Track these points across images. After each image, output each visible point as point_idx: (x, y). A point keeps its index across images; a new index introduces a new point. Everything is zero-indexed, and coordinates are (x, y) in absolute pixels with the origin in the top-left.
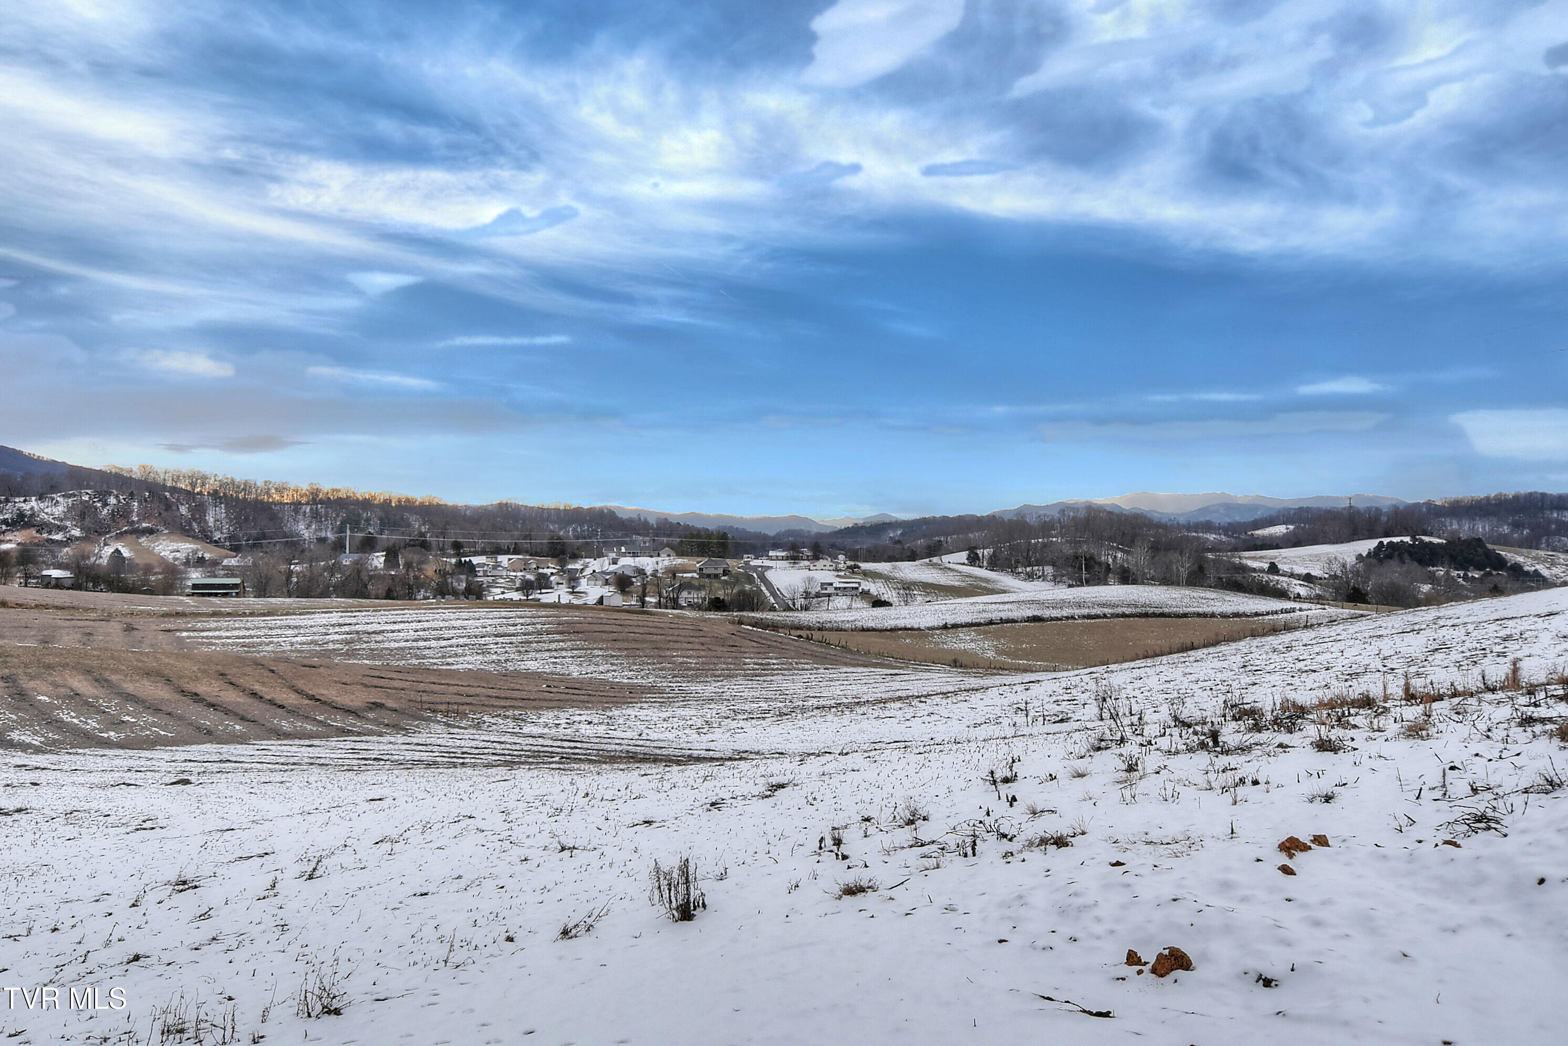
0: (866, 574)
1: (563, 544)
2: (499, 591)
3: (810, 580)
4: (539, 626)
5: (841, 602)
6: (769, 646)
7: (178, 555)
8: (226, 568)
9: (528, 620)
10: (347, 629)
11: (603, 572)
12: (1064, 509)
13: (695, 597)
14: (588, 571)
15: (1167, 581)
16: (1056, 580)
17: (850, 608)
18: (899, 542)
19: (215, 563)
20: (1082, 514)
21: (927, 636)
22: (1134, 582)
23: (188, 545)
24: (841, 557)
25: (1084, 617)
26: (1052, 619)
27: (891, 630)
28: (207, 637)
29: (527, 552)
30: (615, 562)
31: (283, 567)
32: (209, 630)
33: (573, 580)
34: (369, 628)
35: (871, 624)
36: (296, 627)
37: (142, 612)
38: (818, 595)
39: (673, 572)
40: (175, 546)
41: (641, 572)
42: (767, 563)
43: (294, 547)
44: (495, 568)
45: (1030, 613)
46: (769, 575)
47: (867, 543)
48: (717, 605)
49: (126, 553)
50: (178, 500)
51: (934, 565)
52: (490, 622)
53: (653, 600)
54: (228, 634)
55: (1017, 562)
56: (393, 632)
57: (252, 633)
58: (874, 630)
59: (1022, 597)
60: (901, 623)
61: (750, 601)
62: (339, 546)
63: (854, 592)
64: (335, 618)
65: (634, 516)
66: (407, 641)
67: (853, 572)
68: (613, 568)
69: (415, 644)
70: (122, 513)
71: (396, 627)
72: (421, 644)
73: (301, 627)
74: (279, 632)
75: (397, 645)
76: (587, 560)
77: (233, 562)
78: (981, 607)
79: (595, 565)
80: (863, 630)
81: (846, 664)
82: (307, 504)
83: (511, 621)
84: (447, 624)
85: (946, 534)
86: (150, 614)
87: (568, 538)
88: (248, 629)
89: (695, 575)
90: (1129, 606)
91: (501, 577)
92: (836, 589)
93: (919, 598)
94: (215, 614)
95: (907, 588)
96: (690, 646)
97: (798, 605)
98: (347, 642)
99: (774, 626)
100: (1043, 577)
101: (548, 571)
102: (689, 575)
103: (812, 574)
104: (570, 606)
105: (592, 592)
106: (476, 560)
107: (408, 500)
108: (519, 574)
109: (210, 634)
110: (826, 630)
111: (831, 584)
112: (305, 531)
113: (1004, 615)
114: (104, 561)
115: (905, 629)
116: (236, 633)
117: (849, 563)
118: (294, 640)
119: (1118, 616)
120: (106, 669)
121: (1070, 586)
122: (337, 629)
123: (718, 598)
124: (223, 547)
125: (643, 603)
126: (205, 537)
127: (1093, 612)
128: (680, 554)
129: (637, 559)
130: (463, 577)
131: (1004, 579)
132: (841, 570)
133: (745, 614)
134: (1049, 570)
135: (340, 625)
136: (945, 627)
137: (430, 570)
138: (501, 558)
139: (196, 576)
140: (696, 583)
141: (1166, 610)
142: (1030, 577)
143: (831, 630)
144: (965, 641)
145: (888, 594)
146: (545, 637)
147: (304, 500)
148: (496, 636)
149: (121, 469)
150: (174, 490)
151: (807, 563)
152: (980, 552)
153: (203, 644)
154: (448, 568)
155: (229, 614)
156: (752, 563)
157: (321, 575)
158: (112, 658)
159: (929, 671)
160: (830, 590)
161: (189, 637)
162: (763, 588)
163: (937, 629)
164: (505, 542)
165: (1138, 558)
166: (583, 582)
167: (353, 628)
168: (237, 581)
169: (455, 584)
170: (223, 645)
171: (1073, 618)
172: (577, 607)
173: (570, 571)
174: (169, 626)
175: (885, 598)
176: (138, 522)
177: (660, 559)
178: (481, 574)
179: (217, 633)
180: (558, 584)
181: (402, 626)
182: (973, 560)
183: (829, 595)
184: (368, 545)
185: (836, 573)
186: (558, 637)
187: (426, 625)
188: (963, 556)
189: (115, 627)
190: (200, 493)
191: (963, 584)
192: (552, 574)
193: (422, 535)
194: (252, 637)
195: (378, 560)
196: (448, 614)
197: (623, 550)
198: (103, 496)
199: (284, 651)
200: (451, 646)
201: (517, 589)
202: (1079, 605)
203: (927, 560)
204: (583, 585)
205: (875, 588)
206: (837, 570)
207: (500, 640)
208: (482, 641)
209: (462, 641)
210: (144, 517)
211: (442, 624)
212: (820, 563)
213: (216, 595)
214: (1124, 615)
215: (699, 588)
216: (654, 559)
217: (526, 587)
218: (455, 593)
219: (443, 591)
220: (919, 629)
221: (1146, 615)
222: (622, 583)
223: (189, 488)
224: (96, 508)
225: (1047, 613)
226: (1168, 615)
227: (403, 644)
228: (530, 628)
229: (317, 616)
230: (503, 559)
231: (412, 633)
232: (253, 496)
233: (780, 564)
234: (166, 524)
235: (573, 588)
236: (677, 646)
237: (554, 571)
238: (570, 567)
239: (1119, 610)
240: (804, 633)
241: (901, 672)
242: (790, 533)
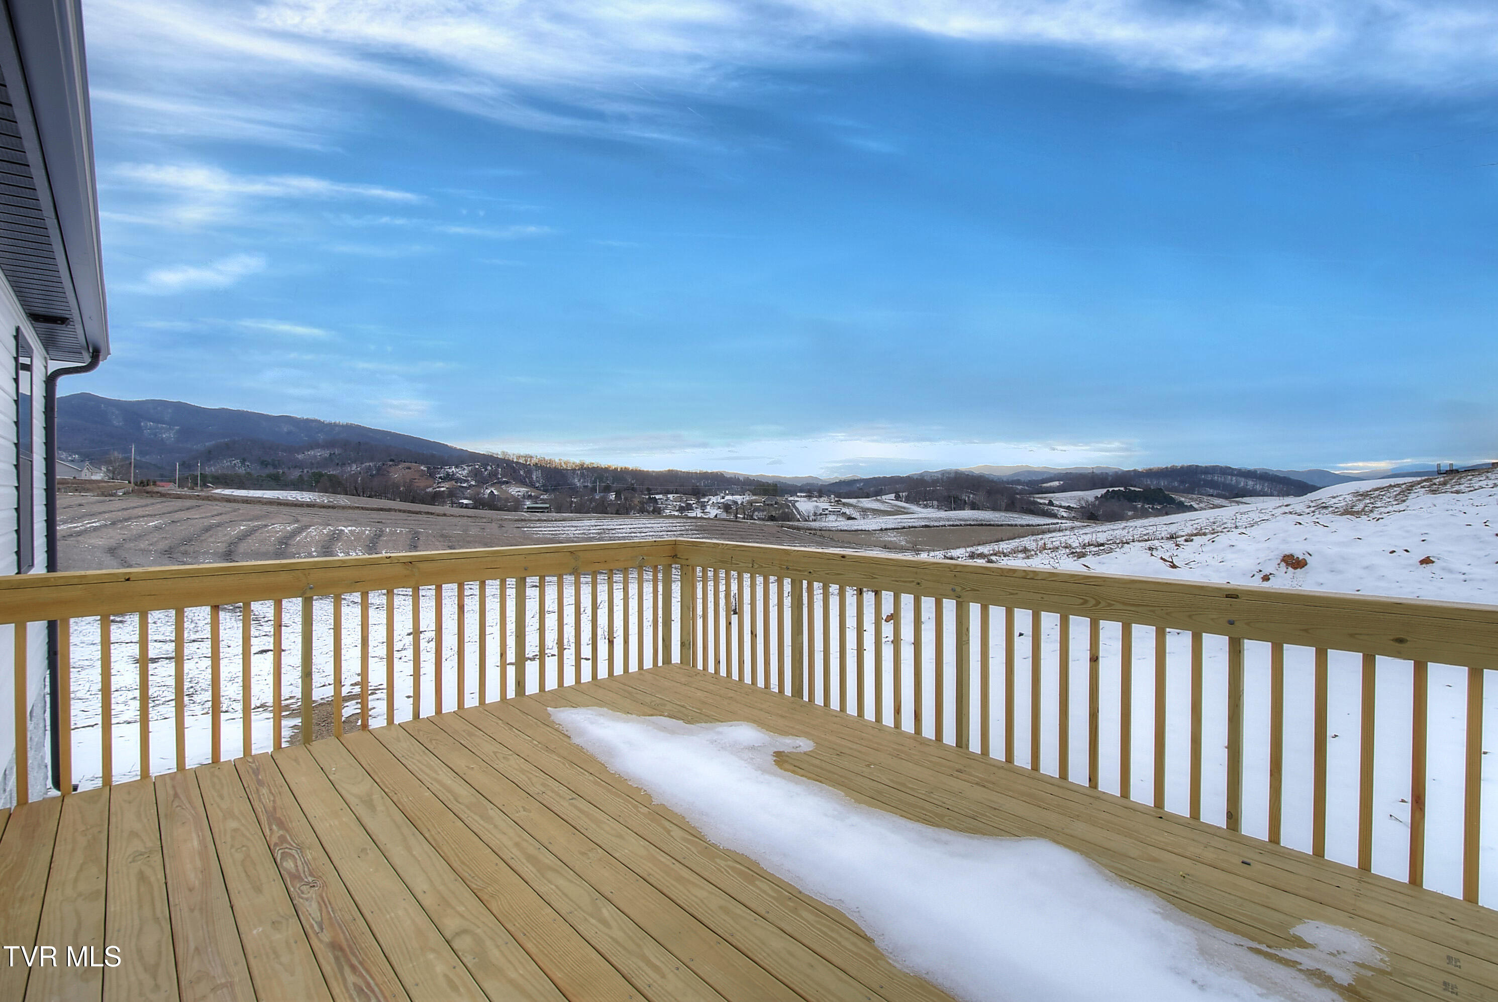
0: (844, 504)
1: (698, 489)
2: (668, 511)
3: (817, 507)
4: (687, 527)
5: (832, 518)
6: (796, 538)
7: (520, 493)
8: (542, 499)
9: (682, 524)
10: (599, 527)
11: (718, 503)
12: (943, 473)
13: (761, 515)
14: (711, 502)
15: (994, 508)
16: (939, 508)
17: (836, 520)
18: (861, 489)
19: (537, 497)
20: (952, 475)
21: (872, 534)
22: (978, 509)
23: (524, 489)
24: (832, 496)
25: (950, 526)
26: (934, 526)
27: (855, 531)
28: (536, 531)
29: (681, 493)
30: (723, 498)
31: (568, 500)
32: (536, 527)
33: (703, 506)
34: (609, 527)
35: (846, 528)
36: (576, 527)
37: (506, 519)
38: (821, 514)
39: (751, 503)
40: (518, 489)
41: (735, 503)
42: (796, 499)
43: (573, 491)
44: (666, 500)
45: (923, 524)
46: (797, 504)
47: (844, 490)
48: (772, 518)
49: (496, 493)
50: (519, 468)
51: (878, 500)
52: (664, 525)
53: (741, 516)
54: (545, 529)
55: (920, 499)
56: (620, 529)
57: (556, 529)
58: (846, 531)
59: (920, 516)
60: (860, 528)
61: (787, 517)
62: (594, 489)
63: (838, 513)
64: (593, 522)
65: (733, 476)
66: (626, 533)
67: (838, 504)
68: (722, 501)
69: (630, 535)
70: (493, 474)
71: (621, 527)
72: (633, 535)
73: (578, 526)
74: (568, 528)
75: (621, 535)
76: (710, 497)
77: (545, 497)
78: (899, 520)
79: (714, 499)
80: (841, 531)
81: (832, 547)
82: (579, 470)
83: (674, 525)
84: (644, 526)
85: (885, 486)
86: (510, 520)
87: (701, 486)
88: (554, 527)
89: (762, 504)
90: (973, 520)
91: (669, 505)
92: (830, 511)
93: (870, 516)
94: (538, 520)
95: (865, 511)
96: (758, 537)
97: (811, 519)
98: (599, 534)
99: (798, 529)
100: (933, 507)
101: (692, 502)
102: (759, 504)
103: (818, 504)
104: (701, 518)
105: (713, 512)
106: (657, 497)
107: (625, 468)
108: (678, 503)
109: (537, 529)
110: (823, 530)
111: (827, 509)
112: (578, 483)
113: (910, 525)
114: (486, 496)
115: (862, 530)
116: (549, 529)
117: (836, 499)
118: (575, 532)
119: (967, 525)
120: (493, 543)
121: (946, 511)
122: (594, 528)
123: (772, 515)
124: (540, 490)
125: (737, 517)
126: (532, 485)
127: (955, 523)
128: (754, 495)
129: (734, 497)
130: (652, 504)
131: (913, 508)
132: (832, 502)
133: (785, 523)
134: (935, 503)
135: (596, 526)
136: (881, 530)
137: (636, 501)
138: (669, 496)
139: (528, 503)
140: (762, 508)
141: (992, 523)
142: (926, 506)
143: (826, 530)
144: (891, 537)
145: (855, 514)
146: (690, 532)
147: (577, 468)
148: (667, 531)
149: (493, 453)
150: (517, 463)
151: (815, 499)
152: (901, 494)
153: (534, 534)
154: (645, 500)
155: (545, 520)
156: (789, 499)
157: (586, 503)
158: (496, 538)
159: (872, 550)
160: (827, 512)
161: (528, 531)
162: (794, 511)
163: (878, 530)
164: (671, 488)
165: (980, 497)
166: (708, 507)
167: (601, 527)
168: (548, 506)
169: (648, 508)
170: (543, 534)
171: (945, 526)
172: (705, 519)
173: (702, 502)
174: (520, 526)
175: (853, 516)
176: (501, 478)
177: (744, 497)
178: (660, 503)
179: (540, 529)
180: (696, 508)
181: (624, 526)
182: (898, 498)
183: (826, 514)
184: (607, 489)
185: (830, 504)
186: (696, 532)
187: (635, 526)
188: (893, 496)
189: (494, 526)
190: (529, 465)
191: (892, 510)
192: (694, 503)
193: (633, 484)
194: (556, 531)
195: (612, 496)
196: (645, 521)
197: (727, 492)
198: (485, 466)
199: (570, 538)
200: (647, 536)
201: (677, 511)
202: (948, 520)
203: (875, 498)
204: (708, 509)
205: (847, 511)
206: (830, 502)
207: (669, 533)
208: (661, 534)
209: (651, 534)
210: (503, 476)
211: (642, 526)
212: (822, 499)
213: (538, 512)
214: (970, 525)
215: (763, 511)
216: (742, 497)
217: (681, 509)
218: (648, 512)
219: (642, 511)
220: (868, 531)
221: (982, 525)
222: (727, 508)
223: (524, 463)
224: (482, 471)
225: (932, 524)
226: (993, 525)
227: (624, 535)
228: (683, 528)
229: (585, 521)
230: (671, 496)
231: (628, 530)
232: (554, 466)
233: (802, 499)
234: (514, 479)
235: (703, 510)
236: (751, 537)
237: (694, 502)
238: (702, 500)
239: (968, 523)
240: (812, 532)
241: (859, 550)
242: (808, 484)
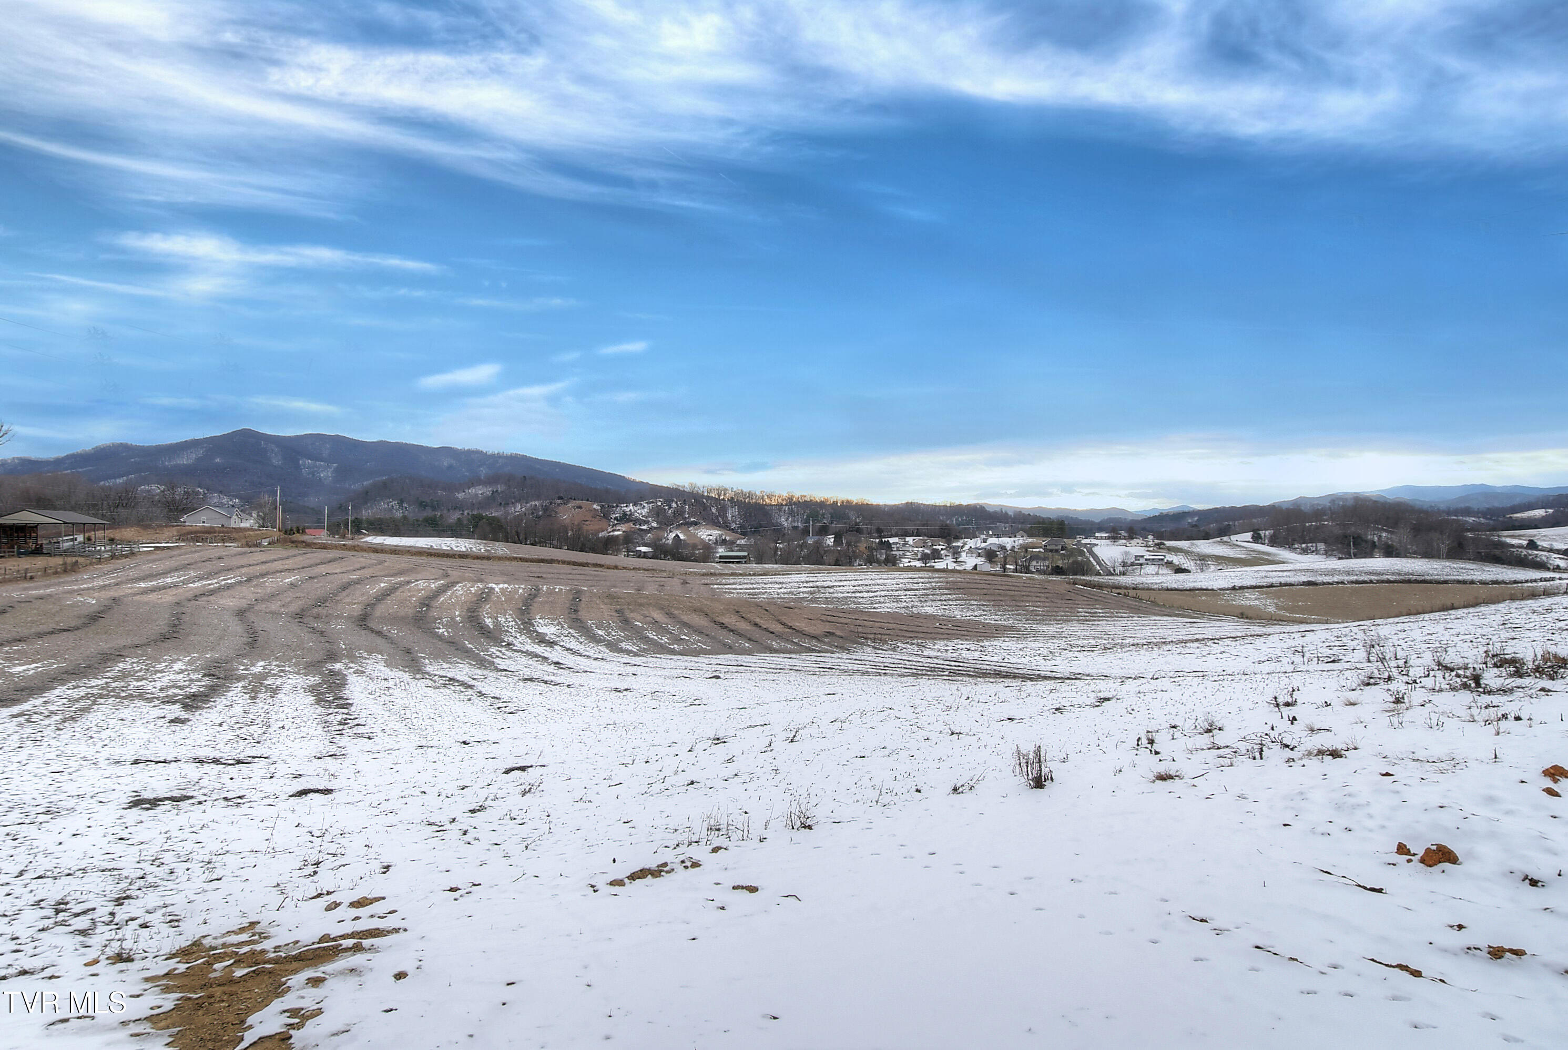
0: (1170, 550)
1: (949, 529)
2: (907, 560)
3: (1127, 553)
4: (934, 584)
5: (1151, 569)
6: (1096, 600)
7: (711, 537)
8: (739, 545)
9: (927, 580)
10: (811, 584)
11: (977, 548)
12: (1334, 499)
13: (1041, 565)
14: (967, 547)
15: (1428, 554)
16: (1328, 554)
17: (1157, 574)
18: (1195, 526)
19: (732, 543)
20: (1350, 503)
21: (1219, 595)
22: (1398, 555)
23: (717, 532)
24: (1150, 537)
25: (1352, 582)
26: (1324, 584)
27: (1190, 590)
28: (728, 589)
29: (925, 535)
30: (985, 541)
31: (772, 545)
32: (729, 584)
33: (956, 553)
34: (825, 584)
35: (1174, 586)
36: (780, 583)
37: (691, 572)
38: (1132, 564)
39: (1025, 548)
40: (709, 532)
41: (1003, 548)
42: (1094, 541)
43: (779, 533)
44: (904, 545)
45: (1305, 579)
46: (1095, 549)
47: (1168, 527)
48: (1058, 571)
49: (682, 537)
50: (711, 504)
51: (1225, 543)
52: (901, 581)
53: (1012, 567)
54: (740, 587)
55: (1294, 540)
56: (840, 586)
57: (754, 586)
58: (1176, 590)
59: (1298, 566)
60: (1198, 585)
61: (1082, 568)
62: (806, 532)
63: (1160, 562)
64: (804, 577)
65: (998, 510)
66: (848, 592)
67: (1160, 548)
68: (983, 545)
69: (853, 595)
70: (679, 513)
71: (842, 584)
72: (857, 595)
73: (783, 583)
74: (770, 586)
75: (842, 595)
76: (966, 540)
77: (743, 542)
78: (1264, 574)
79: (971, 543)
80: (1168, 589)
81: (1155, 614)
82: (786, 505)
83: (915, 581)
84: (873, 582)
85: (1234, 520)
86: (696, 574)
87: (953, 525)
88: (752, 584)
89: (1041, 550)
90: (1393, 574)
91: (908, 551)
92: (1146, 560)
93: (1212, 567)
94: (732, 574)
95: (1203, 560)
96: (1038, 599)
97: (1117, 571)
98: (811, 593)
99: (1100, 586)
100: (1317, 552)
101: (939, 547)
102: (1037, 550)
103: (1128, 549)
104: (954, 571)
105: (970, 562)
106: (891, 540)
107: (848, 501)
108: (920, 549)
109: (730, 586)
110: (1139, 589)
111: (1142, 556)
112: (785, 522)
113: (1283, 580)
114: (670, 542)
115: (1201, 589)
116: (745, 586)
117: (1156, 541)
118: (779, 591)
119: (1383, 582)
120: (672, 607)
121: (1340, 558)
122: (805, 585)
123: (1058, 566)
124: (737, 533)
125: (1005, 569)
126: (726, 526)
127: (1361, 578)
128: (1030, 536)
129: (1000, 539)
130: (883, 551)
131: (1283, 553)
132: (1150, 547)
133: (1078, 577)
134: (1321, 546)
135: (807, 582)
136: (1234, 588)
137: (862, 546)
138: (907, 539)
139: (721, 551)
140: (1042, 556)
141: (1428, 578)
142: (1305, 551)
143: (1143, 589)
144: (1250, 599)
145: (1187, 563)
146: (937, 592)
147: (784, 503)
148: (905, 590)
149: (679, 486)
150: (708, 498)
151: (1124, 541)
152: (1262, 533)
153: (726, 592)
154: (874, 545)
155: (741, 575)
156: (1083, 542)
157: (795, 550)
158: (676, 600)
159: (1221, 620)
160: (1142, 561)
161: (718, 588)
162: (1091, 559)
163: (1227, 590)
164: (910, 528)
165: (1400, 537)
166: (963, 554)
167: (815, 584)
168: (746, 554)
169: (878, 556)
170: (738, 593)
171: (1342, 583)
172: (959, 572)
173: (954, 547)
174: (706, 581)
175: (1185, 566)
176: (689, 518)
177: (1016, 539)
178: (895, 549)
179: (734, 586)
180: (946, 556)
181: (845, 583)
182: (1257, 539)
183: (1141, 565)
184: (824, 531)
185: (1147, 549)
186: (946, 591)
187: (860, 583)
188: (1248, 536)
189: (676, 582)
190: (723, 500)
191: (1248, 557)
192: (942, 549)
193: (857, 524)
194: (754, 589)
195: (830, 540)
196: (874, 576)
197: (991, 533)
198: (668, 502)
199: (773, 598)
200: (876, 596)
201: (919, 560)
202: (1348, 573)
203: (1219, 539)
204: (963, 557)
205: (1176, 559)
206: (1147, 546)
207: (908, 593)
208: (896, 593)
209: (883, 593)
210: (691, 516)
211: (870, 582)
212: (1134, 542)
213: (733, 562)
214: (1388, 582)
215: (1044, 559)
216: (1012, 539)
217: (925, 558)
218: (878, 562)
219: (871, 561)
220: (1212, 590)
221: (1409, 581)
222: (990, 555)
223: (717, 497)
224: (665, 510)
225: (1320, 579)
226: (1430, 582)
227: (846, 595)
228: (928, 585)
229: (793, 576)
230: (910, 540)
231: (851, 587)
232: (754, 501)
233: (1103, 541)
234: (704, 520)
235: (956, 558)
236: (1029, 599)
237: (944, 547)
238: (954, 544)
239: (1385, 577)
240: (1122, 592)
241: (1198, 620)
242: (1111, 520)
